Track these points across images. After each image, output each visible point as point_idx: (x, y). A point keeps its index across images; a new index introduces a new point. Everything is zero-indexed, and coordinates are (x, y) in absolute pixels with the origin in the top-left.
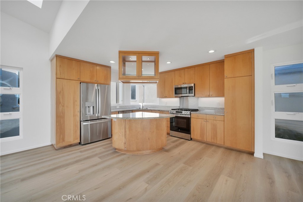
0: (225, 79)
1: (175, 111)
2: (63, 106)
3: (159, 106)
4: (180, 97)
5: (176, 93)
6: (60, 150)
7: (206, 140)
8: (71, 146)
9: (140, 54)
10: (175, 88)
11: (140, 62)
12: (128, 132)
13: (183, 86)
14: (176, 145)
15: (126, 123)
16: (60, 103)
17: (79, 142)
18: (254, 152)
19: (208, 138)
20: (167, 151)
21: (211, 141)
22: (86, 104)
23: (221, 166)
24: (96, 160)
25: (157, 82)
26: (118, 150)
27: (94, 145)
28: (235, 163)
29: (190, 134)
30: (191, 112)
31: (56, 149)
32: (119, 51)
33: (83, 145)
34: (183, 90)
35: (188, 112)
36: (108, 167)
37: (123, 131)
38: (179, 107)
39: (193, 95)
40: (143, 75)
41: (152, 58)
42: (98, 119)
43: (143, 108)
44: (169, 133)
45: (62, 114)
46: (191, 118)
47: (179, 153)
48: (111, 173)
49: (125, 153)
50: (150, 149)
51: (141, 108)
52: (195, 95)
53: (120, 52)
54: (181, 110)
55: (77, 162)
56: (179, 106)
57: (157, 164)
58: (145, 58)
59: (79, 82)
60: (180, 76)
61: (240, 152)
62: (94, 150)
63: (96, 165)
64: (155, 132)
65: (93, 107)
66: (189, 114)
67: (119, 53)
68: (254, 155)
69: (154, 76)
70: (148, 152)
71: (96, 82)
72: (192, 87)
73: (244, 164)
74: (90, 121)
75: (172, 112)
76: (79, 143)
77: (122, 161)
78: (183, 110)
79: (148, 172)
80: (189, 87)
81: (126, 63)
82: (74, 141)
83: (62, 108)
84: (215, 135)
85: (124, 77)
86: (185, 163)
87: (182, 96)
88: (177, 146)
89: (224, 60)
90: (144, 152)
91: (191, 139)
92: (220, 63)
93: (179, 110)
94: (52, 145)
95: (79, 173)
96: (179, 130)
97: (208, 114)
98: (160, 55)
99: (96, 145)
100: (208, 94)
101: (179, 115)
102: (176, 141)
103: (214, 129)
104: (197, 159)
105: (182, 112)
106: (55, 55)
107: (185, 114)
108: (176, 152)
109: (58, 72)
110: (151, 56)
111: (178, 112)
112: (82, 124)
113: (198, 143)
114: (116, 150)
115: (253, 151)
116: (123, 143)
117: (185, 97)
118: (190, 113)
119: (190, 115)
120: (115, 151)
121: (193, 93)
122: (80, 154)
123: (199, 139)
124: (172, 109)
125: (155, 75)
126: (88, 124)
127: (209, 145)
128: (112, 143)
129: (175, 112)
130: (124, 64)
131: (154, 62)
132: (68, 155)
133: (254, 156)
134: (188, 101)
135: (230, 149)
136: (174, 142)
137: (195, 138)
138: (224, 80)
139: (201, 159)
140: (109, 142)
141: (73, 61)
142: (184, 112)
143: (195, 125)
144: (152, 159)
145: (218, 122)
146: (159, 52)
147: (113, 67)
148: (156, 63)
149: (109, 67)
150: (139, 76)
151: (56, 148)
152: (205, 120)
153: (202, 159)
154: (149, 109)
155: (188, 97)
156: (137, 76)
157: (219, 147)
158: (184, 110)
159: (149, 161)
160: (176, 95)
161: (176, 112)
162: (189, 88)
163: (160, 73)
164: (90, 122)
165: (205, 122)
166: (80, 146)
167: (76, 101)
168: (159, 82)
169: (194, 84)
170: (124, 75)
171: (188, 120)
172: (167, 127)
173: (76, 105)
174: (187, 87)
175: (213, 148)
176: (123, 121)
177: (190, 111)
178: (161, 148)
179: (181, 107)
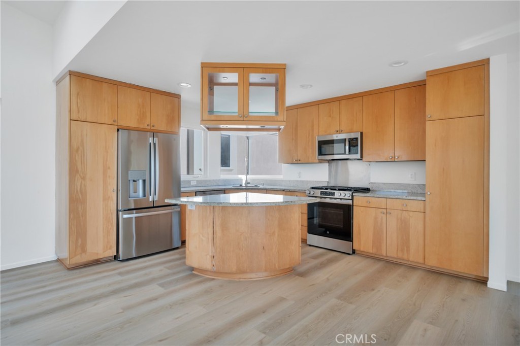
0: (427, 123)
1: (320, 191)
2: (83, 178)
3: (283, 181)
4: (329, 161)
5: (320, 153)
6: (78, 271)
7: (385, 254)
8: (97, 262)
9: (244, 69)
10: (319, 142)
11: (245, 86)
12: (219, 233)
13: (337, 137)
14: (321, 264)
15: (216, 214)
16: (77, 171)
17: (115, 254)
18: (488, 278)
19: (390, 250)
20: (302, 275)
21: (396, 256)
22: (129, 174)
23: (415, 304)
24: (155, 290)
25: (280, 129)
26: (199, 272)
27: (145, 262)
28: (446, 298)
29: (352, 241)
30: (354, 194)
31: (69, 269)
32: (202, 63)
33: (123, 261)
34: (335, 145)
35: (348, 194)
36: (183, 302)
37: (210, 230)
38: (328, 182)
39: (359, 156)
40: (250, 114)
41: (271, 78)
42: (154, 207)
43: (249, 185)
44: (306, 240)
45: (80, 196)
46: (354, 207)
47: (327, 278)
48: (187, 313)
49: (213, 277)
50: (266, 271)
51: (244, 185)
52: (362, 157)
53: (204, 66)
54: (332, 189)
55: (115, 292)
56: (328, 180)
57: (282, 300)
58: (254, 78)
59: (116, 128)
60: (330, 116)
61: (458, 278)
62: (147, 271)
63: (156, 299)
64: (277, 234)
65: (144, 181)
66: (350, 198)
67: (202, 67)
68: (487, 283)
69: (274, 115)
70: (262, 275)
71: (149, 128)
72: (357, 139)
73: (463, 300)
74: (134, 211)
75: (312, 193)
76: (115, 256)
77: (207, 292)
78: (335, 190)
79: (264, 312)
80: (349, 139)
81: (216, 88)
82: (104, 252)
83: (82, 182)
84: (405, 243)
85: (212, 117)
86: (339, 298)
87: (333, 160)
88: (322, 266)
89: (425, 81)
90: (253, 275)
91: (354, 252)
92: (418, 88)
93: (327, 189)
94: (59, 261)
95: (123, 312)
96: (328, 232)
97: (390, 197)
98: (287, 71)
99: (149, 261)
100: (391, 154)
101: (328, 201)
102: (321, 255)
103: (404, 228)
104: (365, 291)
105: (333, 194)
106: (67, 70)
107: (341, 197)
108: (321, 277)
109: (74, 107)
110: (270, 73)
111: (326, 193)
112: (122, 216)
113: (368, 260)
114: (193, 272)
115: (485, 276)
116: (208, 256)
117: (340, 161)
118: (352, 196)
119: (352, 199)
120: (190, 272)
121: (357, 153)
122: (119, 278)
123: (371, 252)
124: (313, 188)
125: (277, 113)
126: (132, 218)
127: (391, 264)
128: (185, 258)
129: (318, 192)
130: (211, 89)
131: (276, 85)
132: (96, 280)
133: (488, 286)
134: (347, 169)
135: (437, 273)
136: (315, 257)
137: (362, 249)
138: (425, 124)
139: (373, 290)
140: (177, 256)
141: (104, 84)
142: (337, 194)
143: (362, 222)
144: (271, 290)
145: (411, 214)
146: (285, 65)
147: (184, 96)
148: (279, 88)
149: (178, 97)
150: (244, 117)
151: (68, 266)
152: (385, 211)
153: (375, 291)
154: (261, 186)
155: (348, 161)
156: (239, 115)
157: (413, 268)
158: (339, 190)
159: (265, 293)
160: (321, 157)
161: (322, 193)
162: (349, 141)
163: (287, 107)
164: (136, 213)
165: (382, 215)
166: (117, 262)
167: (109, 168)
168: (285, 128)
169: (362, 133)
170: (210, 114)
171: (347, 210)
172: (302, 226)
173: (109, 177)
174: (345, 139)
175: (401, 270)
176: (208, 211)
177: (350, 190)
178: (289, 268)
179: (332, 184)
